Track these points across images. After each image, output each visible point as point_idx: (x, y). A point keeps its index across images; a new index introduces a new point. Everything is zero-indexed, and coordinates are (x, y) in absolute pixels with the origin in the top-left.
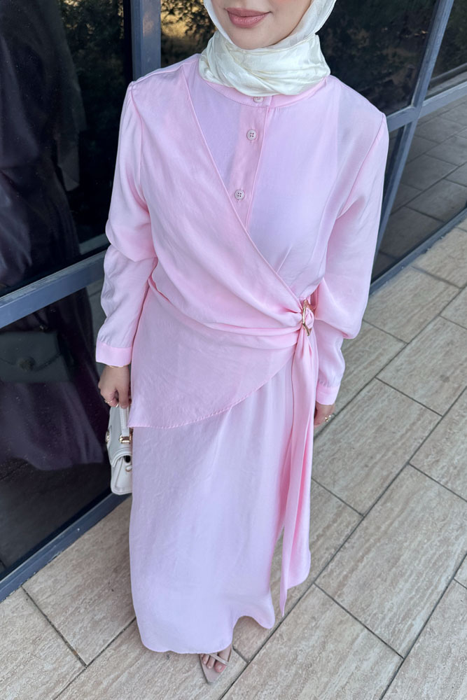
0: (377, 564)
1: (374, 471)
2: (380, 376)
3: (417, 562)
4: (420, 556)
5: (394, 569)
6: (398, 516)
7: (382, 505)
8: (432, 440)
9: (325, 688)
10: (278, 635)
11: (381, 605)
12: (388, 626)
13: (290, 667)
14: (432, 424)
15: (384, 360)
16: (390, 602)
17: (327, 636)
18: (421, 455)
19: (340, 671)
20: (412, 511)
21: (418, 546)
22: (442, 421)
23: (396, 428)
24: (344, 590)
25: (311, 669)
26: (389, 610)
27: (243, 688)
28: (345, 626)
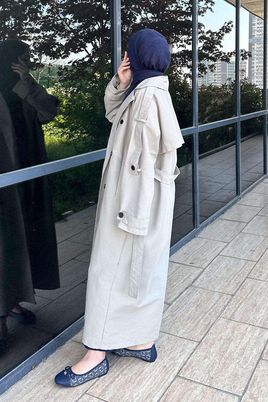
0: (247, 307)
1: (232, 282)
2: (221, 254)
3: (265, 304)
4: (266, 302)
5: (255, 307)
6: (250, 293)
7: (240, 291)
8: (256, 269)
9: (240, 344)
10: (210, 333)
11: (254, 318)
12: (260, 323)
13: (220, 340)
14: (253, 265)
15: (220, 249)
16: (258, 316)
17: (233, 330)
18: (252, 274)
19: (244, 338)
20: (256, 290)
21: (264, 299)
22: (258, 263)
23: (236, 268)
24: (234, 316)
25: (230, 339)
26: (259, 319)
27: (201, 350)
28: (240, 326)
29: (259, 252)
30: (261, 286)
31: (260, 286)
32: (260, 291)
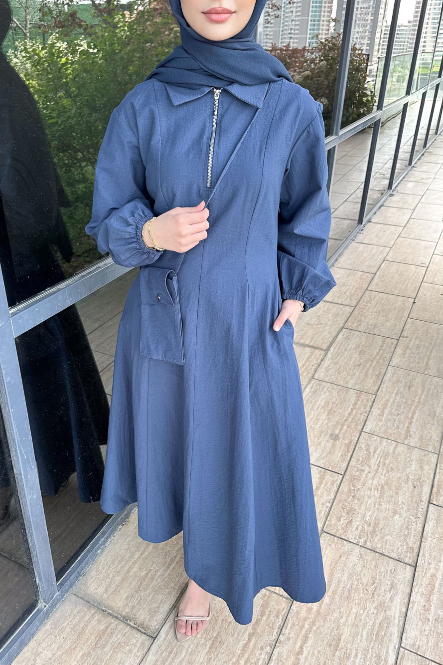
0: (319, 652)
8: (340, 502)
14: (335, 485)
18: (332, 520)
22: (344, 480)
29: (347, 442)
30: (351, 565)
31: (348, 565)
32: (349, 585)
